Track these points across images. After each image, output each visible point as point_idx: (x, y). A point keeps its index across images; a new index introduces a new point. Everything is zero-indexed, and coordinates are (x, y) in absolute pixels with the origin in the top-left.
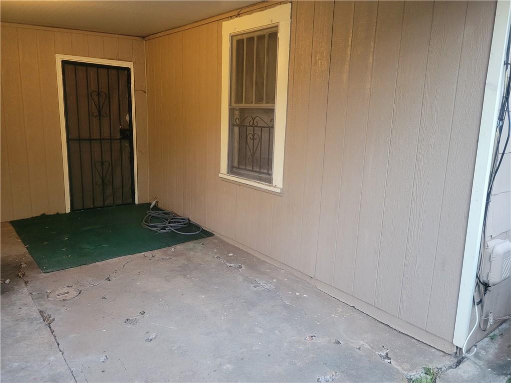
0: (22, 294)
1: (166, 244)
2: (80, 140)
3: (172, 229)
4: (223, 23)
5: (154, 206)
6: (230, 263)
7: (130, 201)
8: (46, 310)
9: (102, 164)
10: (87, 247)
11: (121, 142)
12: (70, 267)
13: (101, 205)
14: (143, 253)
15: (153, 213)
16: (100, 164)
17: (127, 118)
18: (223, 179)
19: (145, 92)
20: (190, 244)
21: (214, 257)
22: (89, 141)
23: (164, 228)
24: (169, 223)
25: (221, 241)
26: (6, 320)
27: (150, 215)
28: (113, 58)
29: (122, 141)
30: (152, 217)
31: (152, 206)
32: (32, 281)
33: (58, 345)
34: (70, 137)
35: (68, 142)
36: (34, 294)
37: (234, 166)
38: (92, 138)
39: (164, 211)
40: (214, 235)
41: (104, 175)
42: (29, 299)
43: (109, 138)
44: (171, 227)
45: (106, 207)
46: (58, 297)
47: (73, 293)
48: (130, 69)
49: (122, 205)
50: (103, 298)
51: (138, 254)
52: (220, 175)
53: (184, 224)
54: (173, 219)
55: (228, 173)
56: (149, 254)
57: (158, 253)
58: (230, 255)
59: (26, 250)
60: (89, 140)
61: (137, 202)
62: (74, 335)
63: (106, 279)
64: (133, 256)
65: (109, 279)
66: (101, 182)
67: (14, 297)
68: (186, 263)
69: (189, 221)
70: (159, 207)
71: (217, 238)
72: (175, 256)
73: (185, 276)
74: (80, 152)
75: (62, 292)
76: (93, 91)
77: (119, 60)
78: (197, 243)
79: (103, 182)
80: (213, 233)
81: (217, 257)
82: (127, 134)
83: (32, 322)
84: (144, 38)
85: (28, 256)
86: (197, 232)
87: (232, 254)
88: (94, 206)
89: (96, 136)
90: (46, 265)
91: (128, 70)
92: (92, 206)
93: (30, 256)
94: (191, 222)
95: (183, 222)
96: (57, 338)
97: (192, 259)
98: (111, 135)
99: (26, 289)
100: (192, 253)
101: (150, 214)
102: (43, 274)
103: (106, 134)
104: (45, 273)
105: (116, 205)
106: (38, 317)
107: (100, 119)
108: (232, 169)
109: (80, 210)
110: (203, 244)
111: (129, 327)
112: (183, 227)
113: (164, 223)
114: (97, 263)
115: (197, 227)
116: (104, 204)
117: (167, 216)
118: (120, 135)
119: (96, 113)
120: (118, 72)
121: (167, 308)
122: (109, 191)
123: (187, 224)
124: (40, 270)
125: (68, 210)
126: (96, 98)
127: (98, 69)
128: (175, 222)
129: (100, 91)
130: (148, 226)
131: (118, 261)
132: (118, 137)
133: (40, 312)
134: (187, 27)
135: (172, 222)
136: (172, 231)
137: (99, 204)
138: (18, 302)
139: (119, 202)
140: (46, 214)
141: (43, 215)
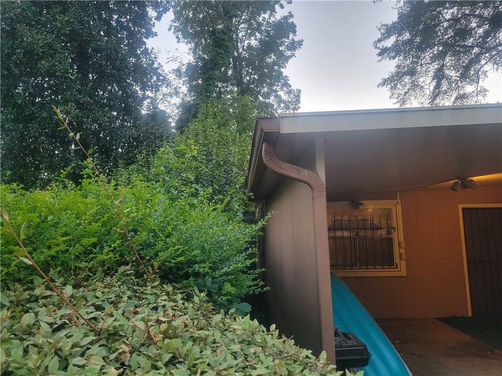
2: (475, 261)
34: (468, 259)
35: (467, 263)
38: (483, 260)
60: (481, 262)
74: (476, 270)
76: (482, 227)
88: (488, 313)
92: (486, 314)
109: (478, 315)
119: (486, 242)
125: (470, 315)
127: (485, 211)
129: (487, 227)
140: (456, 316)
141: (454, 316)
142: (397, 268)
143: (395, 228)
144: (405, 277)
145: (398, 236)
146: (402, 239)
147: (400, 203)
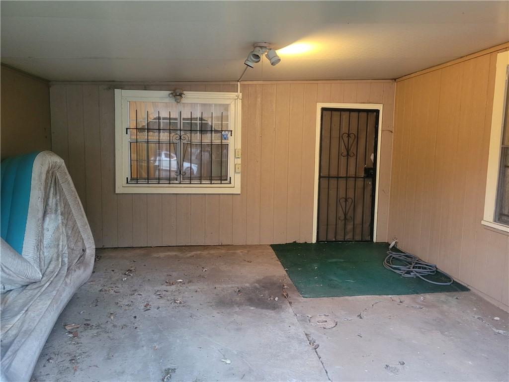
0: (289, 313)
1: (414, 291)
2: (329, 177)
3: (418, 275)
4: (498, 54)
5: (393, 247)
6: (497, 329)
7: (368, 238)
8: (310, 334)
9: (346, 201)
10: (335, 279)
11: (364, 181)
12: (323, 296)
13: (342, 240)
14: (390, 296)
15: (395, 255)
16: (344, 200)
17: (372, 157)
18: (487, 227)
19: (392, 132)
20: (442, 296)
21: (474, 317)
22: (336, 179)
23: (408, 273)
24: (413, 268)
25: (480, 299)
26: (280, 334)
27: (391, 256)
28: (365, 102)
29: (366, 179)
30: (394, 258)
31: (391, 247)
32: (295, 302)
33: (327, 372)
34: (321, 174)
35: (319, 179)
36: (298, 315)
37: (503, 213)
38: (339, 176)
39: (404, 253)
40: (470, 290)
41: (347, 211)
42: (295, 320)
43: (354, 176)
44: (417, 272)
45: (346, 241)
46: (318, 323)
47: (331, 324)
48: (379, 110)
49: (361, 241)
50: (359, 335)
51: (385, 296)
52: (483, 222)
53: (431, 272)
54: (416, 263)
55: (495, 221)
56: (396, 297)
57: (406, 299)
58: (496, 318)
59: (285, 273)
60: (337, 177)
61: (375, 240)
62: (339, 367)
63: (358, 316)
64: (381, 297)
65: (360, 316)
66: (344, 217)
67: (283, 315)
68: (440, 317)
69: (437, 269)
70: (398, 248)
71: (474, 294)
72: (426, 306)
73: (442, 333)
74: (328, 188)
75: (320, 319)
76: (344, 134)
77: (370, 103)
78: (450, 296)
79: (345, 217)
80: (469, 287)
81: (478, 318)
82: (370, 173)
83: (301, 343)
84: (395, 79)
85: (288, 278)
86: (449, 284)
87: (498, 319)
88: (336, 238)
89: (343, 173)
90: (304, 290)
91: (377, 111)
92: (334, 240)
93: (289, 279)
94: (438, 270)
95: (430, 269)
96: (324, 365)
97: (446, 314)
98: (356, 173)
99: (291, 309)
100: (445, 307)
101: (391, 254)
102: (302, 298)
103: (352, 172)
104: (304, 297)
105: (355, 241)
106: (305, 339)
107: (348, 159)
108: (501, 218)
109: (324, 241)
110: (457, 298)
111: (391, 375)
112: (429, 274)
113: (408, 267)
114: (347, 297)
115: (448, 278)
116: (344, 238)
117: (409, 260)
118: (365, 173)
119: (345, 153)
120: (368, 114)
121: (429, 364)
122: (350, 227)
123: (434, 272)
124: (299, 293)
125: (314, 241)
126: (346, 139)
127: (350, 113)
128: (419, 268)
129: (350, 133)
130: (392, 268)
131: (366, 299)
132: (363, 175)
133: (306, 334)
134: (449, 64)
135: (416, 267)
136: (418, 277)
137: (340, 238)
138: (287, 320)
139: (358, 238)
140: (298, 242)
141: (295, 242)
142: (230, 183)
143: (231, 131)
144: (239, 194)
145: (235, 143)
146: (239, 146)
147: (241, 96)
